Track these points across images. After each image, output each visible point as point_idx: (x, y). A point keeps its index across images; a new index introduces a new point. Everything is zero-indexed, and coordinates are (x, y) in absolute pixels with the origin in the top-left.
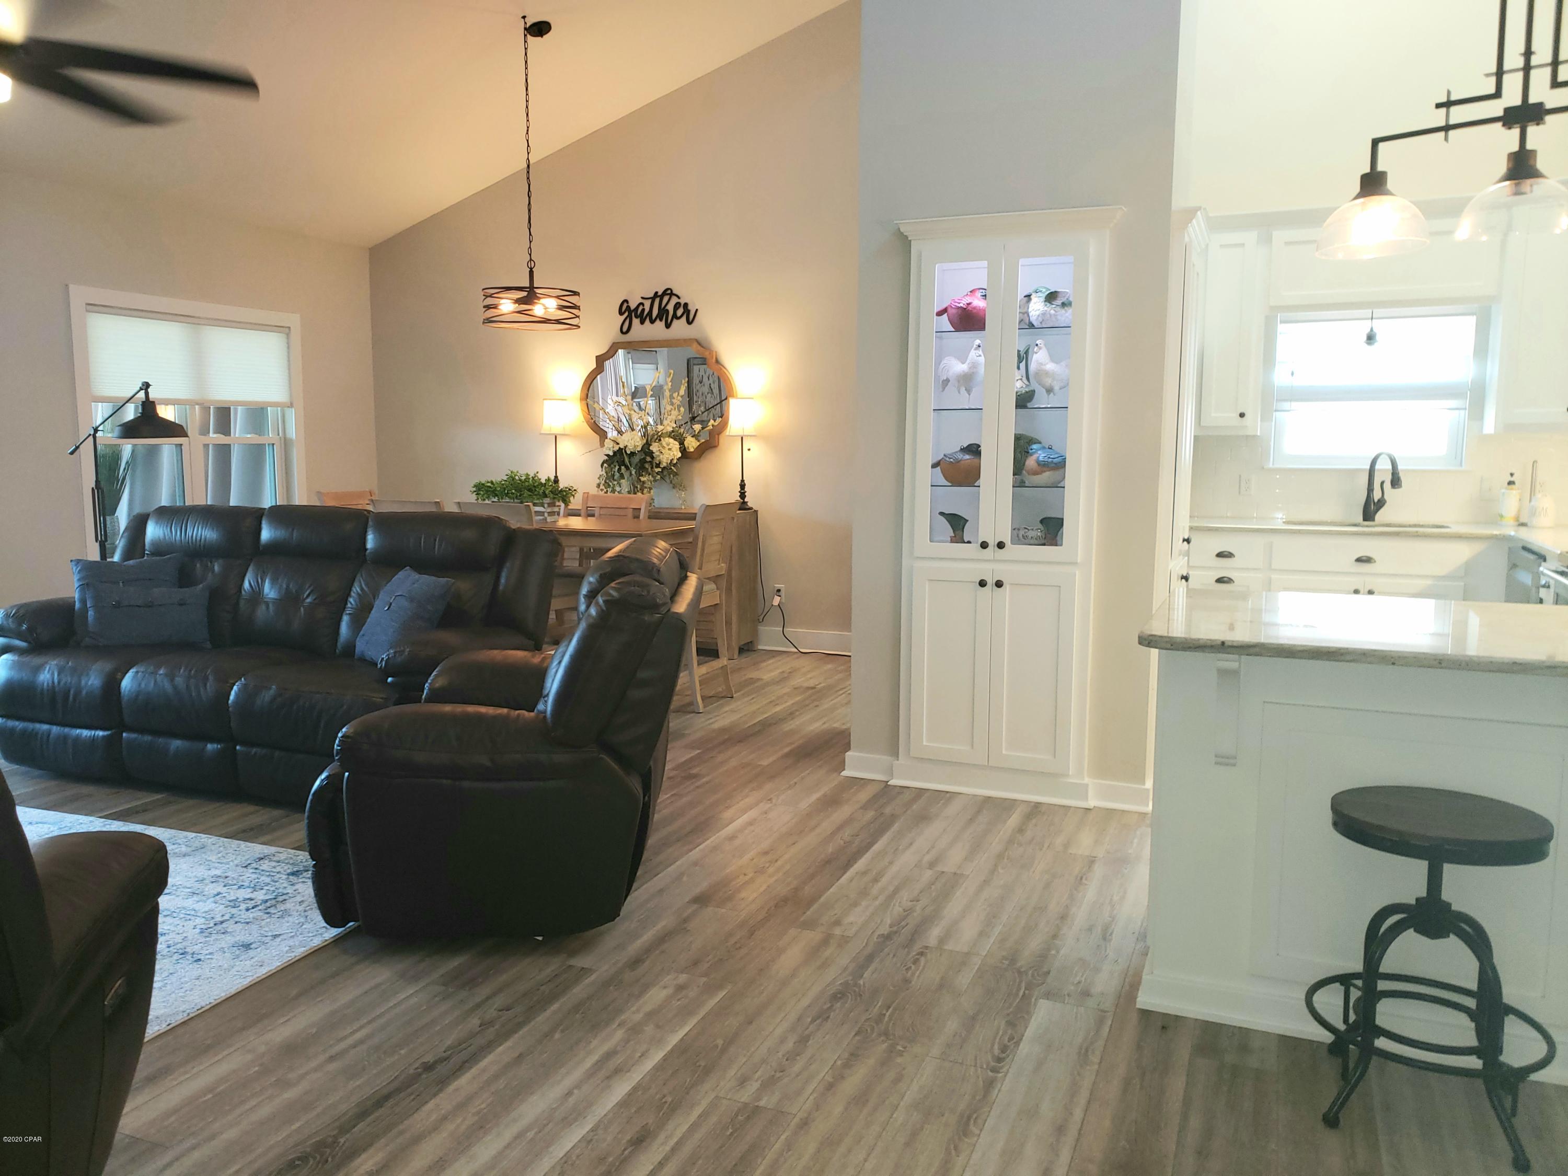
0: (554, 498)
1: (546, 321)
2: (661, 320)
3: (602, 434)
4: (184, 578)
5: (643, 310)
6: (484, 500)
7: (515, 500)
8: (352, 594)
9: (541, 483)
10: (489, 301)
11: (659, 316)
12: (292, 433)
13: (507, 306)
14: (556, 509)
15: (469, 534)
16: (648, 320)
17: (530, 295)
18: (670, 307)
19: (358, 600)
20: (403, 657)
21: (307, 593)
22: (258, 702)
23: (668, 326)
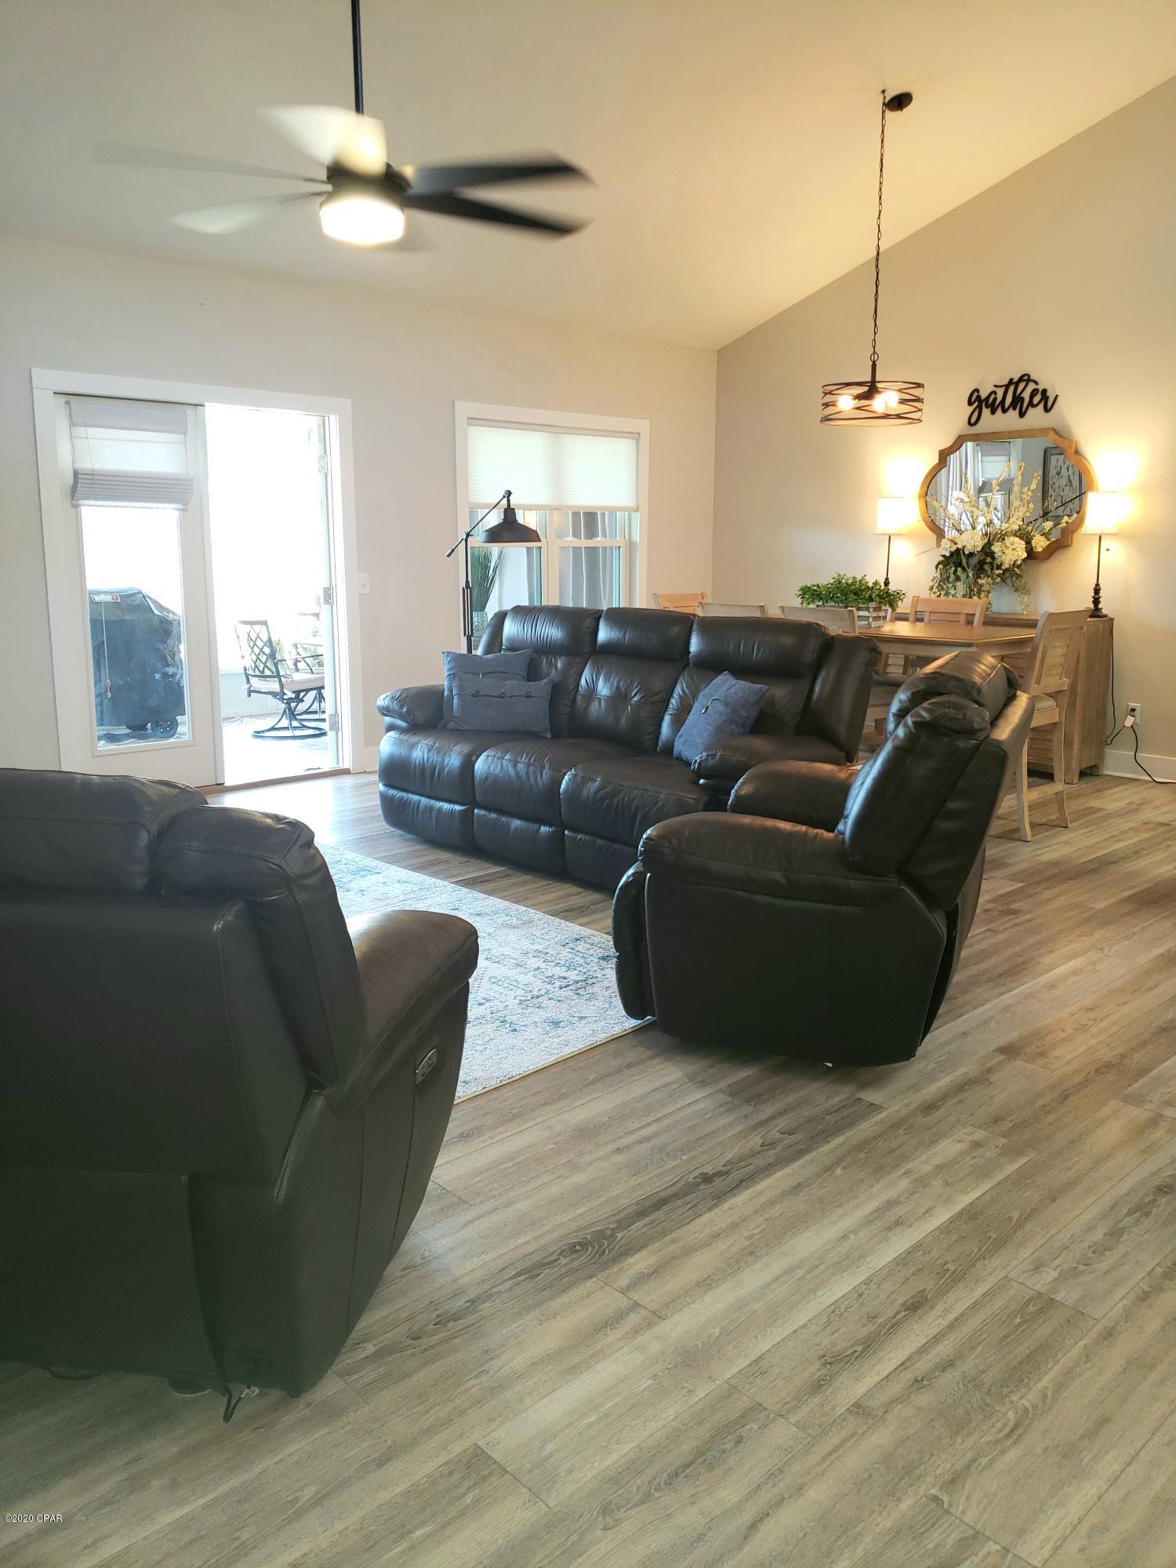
0: (881, 602)
1: (886, 416)
2: (1014, 409)
3: (939, 533)
4: (532, 673)
5: (995, 399)
6: (809, 604)
7: (840, 605)
8: (675, 695)
9: (868, 587)
10: (828, 398)
11: (1013, 405)
12: (636, 537)
13: (846, 402)
14: (882, 614)
15: (787, 641)
16: (999, 410)
17: (871, 390)
18: (1026, 395)
19: (679, 701)
20: (715, 760)
21: (636, 690)
22: (585, 792)
23: (1022, 415)
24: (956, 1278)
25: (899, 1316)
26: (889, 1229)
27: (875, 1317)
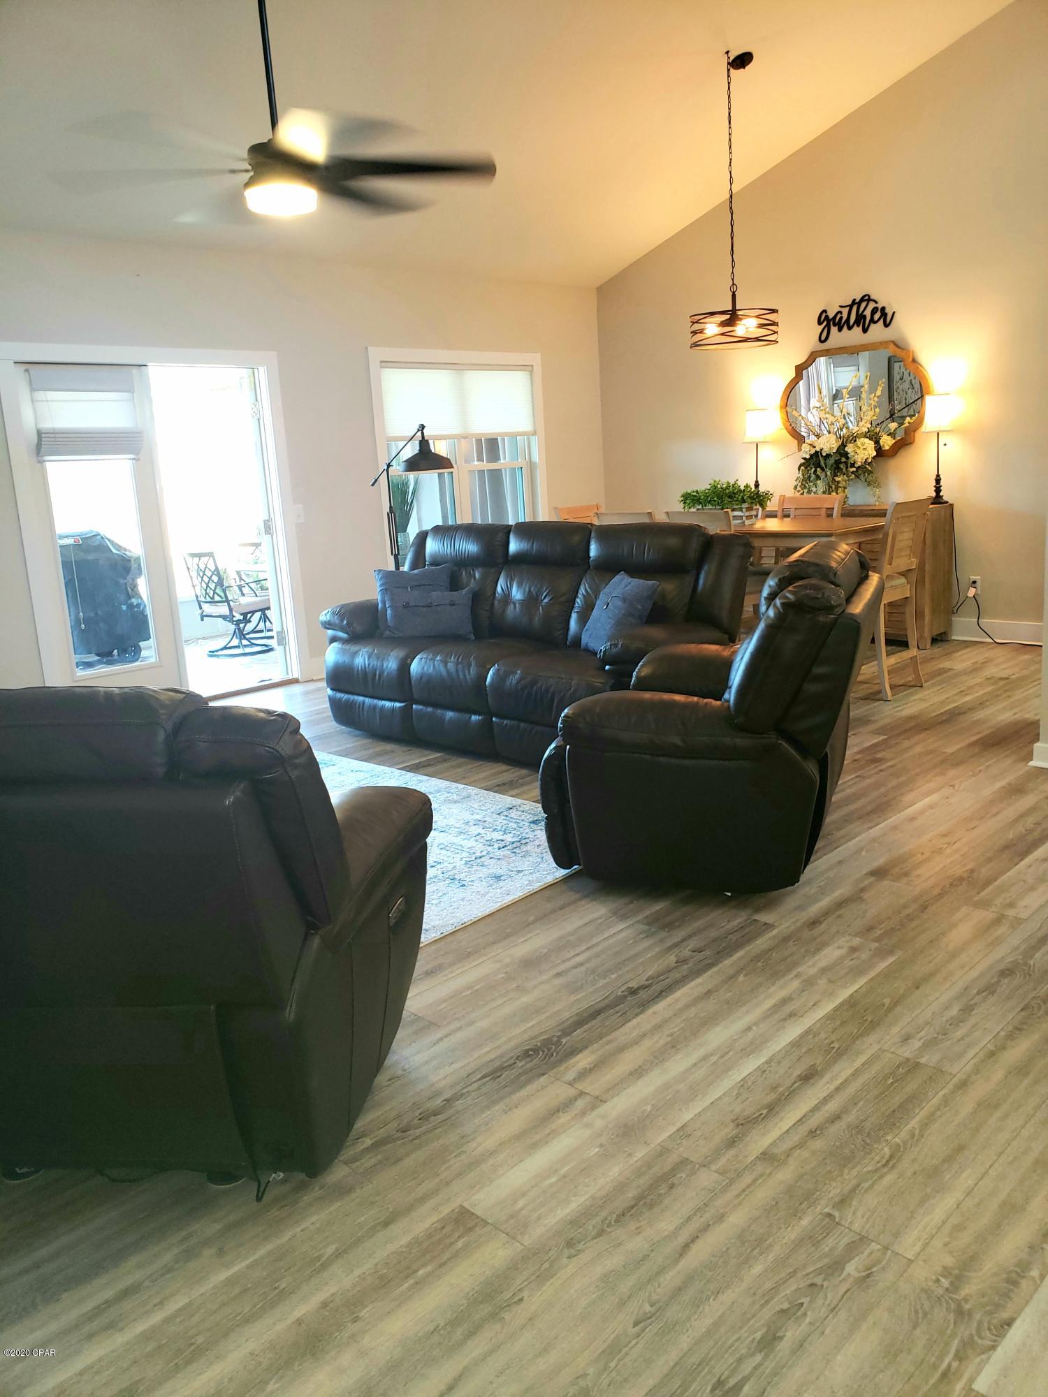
0: (752, 503)
1: (747, 340)
2: (858, 326)
3: (800, 439)
4: (455, 584)
5: (841, 318)
6: (690, 508)
7: (717, 507)
8: (579, 595)
9: (740, 490)
10: (696, 327)
11: (857, 323)
12: (536, 457)
13: (712, 328)
14: (754, 513)
15: (673, 542)
16: (845, 327)
17: (732, 317)
18: (868, 313)
19: (583, 600)
20: (617, 649)
21: (544, 595)
22: (508, 683)
23: (865, 331)
24: (840, 1054)
25: (795, 1085)
26: (785, 1020)
27: (776, 1087)
